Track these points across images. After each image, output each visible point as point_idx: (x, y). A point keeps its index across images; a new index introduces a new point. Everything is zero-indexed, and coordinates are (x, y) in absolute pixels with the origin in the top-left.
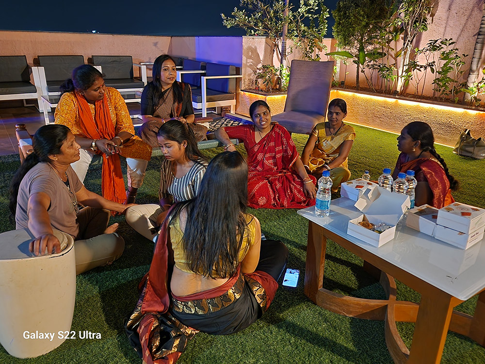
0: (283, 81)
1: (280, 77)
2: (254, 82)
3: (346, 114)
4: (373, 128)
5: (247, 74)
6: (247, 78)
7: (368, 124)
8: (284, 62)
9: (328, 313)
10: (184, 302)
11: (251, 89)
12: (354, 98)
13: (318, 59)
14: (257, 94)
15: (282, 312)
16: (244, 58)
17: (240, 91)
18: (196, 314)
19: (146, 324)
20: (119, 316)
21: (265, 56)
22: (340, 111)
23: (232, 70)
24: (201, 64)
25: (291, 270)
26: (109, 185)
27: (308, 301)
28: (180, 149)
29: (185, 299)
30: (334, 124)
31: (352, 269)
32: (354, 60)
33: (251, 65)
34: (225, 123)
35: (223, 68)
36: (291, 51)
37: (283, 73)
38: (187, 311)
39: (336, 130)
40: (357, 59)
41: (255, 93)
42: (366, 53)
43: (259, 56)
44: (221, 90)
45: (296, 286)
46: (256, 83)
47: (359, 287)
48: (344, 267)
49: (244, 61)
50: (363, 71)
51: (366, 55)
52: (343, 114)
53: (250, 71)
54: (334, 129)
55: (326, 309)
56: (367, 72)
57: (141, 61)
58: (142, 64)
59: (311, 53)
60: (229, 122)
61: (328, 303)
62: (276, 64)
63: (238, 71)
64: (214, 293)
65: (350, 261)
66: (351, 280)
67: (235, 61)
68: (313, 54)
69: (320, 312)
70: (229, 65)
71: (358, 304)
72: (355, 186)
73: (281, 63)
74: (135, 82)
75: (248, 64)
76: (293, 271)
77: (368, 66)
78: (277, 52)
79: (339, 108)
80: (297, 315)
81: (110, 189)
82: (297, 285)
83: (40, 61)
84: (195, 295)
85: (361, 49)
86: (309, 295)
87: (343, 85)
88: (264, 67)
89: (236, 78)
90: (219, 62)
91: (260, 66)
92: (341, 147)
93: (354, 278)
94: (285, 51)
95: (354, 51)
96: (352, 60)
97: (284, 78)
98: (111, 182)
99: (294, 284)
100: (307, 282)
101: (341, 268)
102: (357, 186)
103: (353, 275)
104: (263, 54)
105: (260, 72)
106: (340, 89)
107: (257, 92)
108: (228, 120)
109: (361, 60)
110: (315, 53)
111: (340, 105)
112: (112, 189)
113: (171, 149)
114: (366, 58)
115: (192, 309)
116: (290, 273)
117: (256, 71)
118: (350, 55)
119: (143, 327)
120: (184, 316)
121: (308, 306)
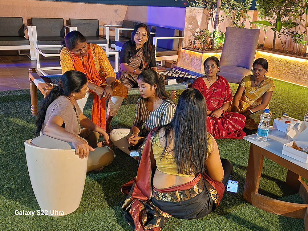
0: (216, 42)
1: (213, 39)
2: (192, 42)
3: (267, 70)
4: (285, 81)
5: (188, 36)
6: (188, 39)
7: (281, 78)
8: (217, 28)
9: (262, 211)
10: (163, 193)
11: (190, 48)
12: (270, 58)
13: (243, 26)
14: (195, 51)
15: (228, 208)
16: (186, 24)
17: (181, 49)
18: (171, 202)
19: (136, 207)
20: (114, 203)
21: (202, 23)
22: (262, 68)
23: (176, 32)
24: (152, 27)
25: (232, 181)
26: (97, 114)
27: (246, 202)
28: (151, 89)
29: (164, 191)
30: (258, 78)
31: (277, 183)
32: (272, 27)
33: (191, 29)
34: (175, 73)
35: (169, 31)
36: (223, 20)
37: (216, 36)
38: (165, 200)
39: (260, 82)
40: (274, 27)
41: (193, 51)
42: (282, 22)
43: (198, 23)
44: (166, 48)
45: (236, 192)
46: (194, 43)
47: (284, 196)
48: (272, 181)
49: (186, 26)
50: (279, 37)
51: (282, 24)
52: (264, 70)
53: (190, 34)
54: (258, 82)
55: (260, 208)
56: (282, 37)
57: (105, 24)
58: (105, 26)
59: (238, 21)
60: (177, 72)
61: (262, 204)
62: (210, 28)
63: (181, 34)
64: (185, 187)
65: (275, 177)
66: (277, 191)
67: (179, 26)
68: (239, 22)
69: (256, 210)
70: (175, 29)
71: (285, 206)
72: (285, 122)
73: (215, 28)
74: (100, 39)
75: (189, 29)
76: (233, 182)
77: (283, 33)
78: (211, 20)
79: (261, 66)
80: (239, 211)
81: (97, 117)
82: (238, 191)
83: (33, 22)
84: (172, 188)
85: (278, 20)
86: (247, 199)
87: (261, 47)
88: (201, 31)
89: (179, 39)
90: (165, 26)
91: (198, 30)
92: (263, 96)
93: (279, 189)
94: (218, 19)
95: (273, 21)
96: (270, 27)
97: (217, 40)
98: (98, 112)
99: (235, 191)
100: (246, 188)
101: (269, 182)
102: (286, 122)
103: (278, 187)
104: (201, 21)
105: (198, 34)
106: (259, 49)
107: (194, 50)
108: (176, 71)
109: (278, 28)
110: (241, 22)
111: (262, 64)
112: (99, 117)
113: (145, 89)
114: (282, 26)
115: (169, 198)
116: (232, 183)
117: (195, 34)
118: (269, 24)
119: (134, 209)
120: (162, 203)
121: (246, 206)
